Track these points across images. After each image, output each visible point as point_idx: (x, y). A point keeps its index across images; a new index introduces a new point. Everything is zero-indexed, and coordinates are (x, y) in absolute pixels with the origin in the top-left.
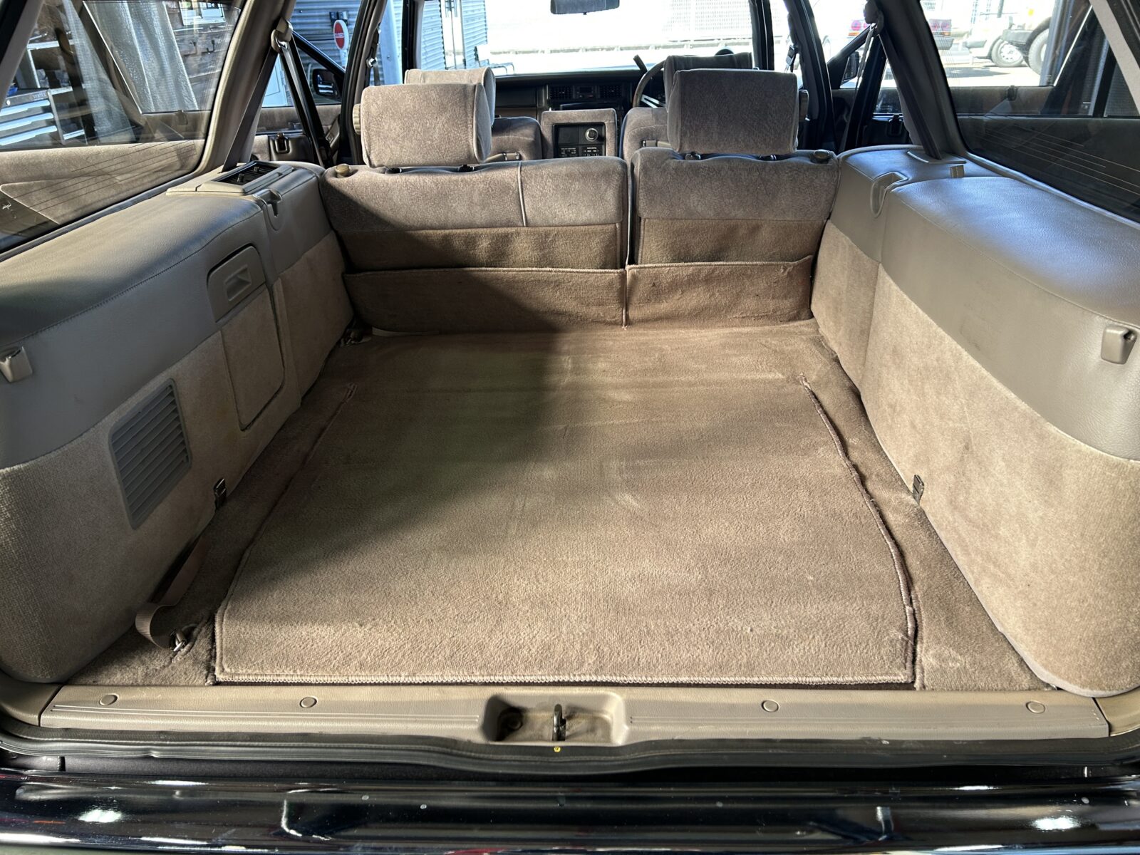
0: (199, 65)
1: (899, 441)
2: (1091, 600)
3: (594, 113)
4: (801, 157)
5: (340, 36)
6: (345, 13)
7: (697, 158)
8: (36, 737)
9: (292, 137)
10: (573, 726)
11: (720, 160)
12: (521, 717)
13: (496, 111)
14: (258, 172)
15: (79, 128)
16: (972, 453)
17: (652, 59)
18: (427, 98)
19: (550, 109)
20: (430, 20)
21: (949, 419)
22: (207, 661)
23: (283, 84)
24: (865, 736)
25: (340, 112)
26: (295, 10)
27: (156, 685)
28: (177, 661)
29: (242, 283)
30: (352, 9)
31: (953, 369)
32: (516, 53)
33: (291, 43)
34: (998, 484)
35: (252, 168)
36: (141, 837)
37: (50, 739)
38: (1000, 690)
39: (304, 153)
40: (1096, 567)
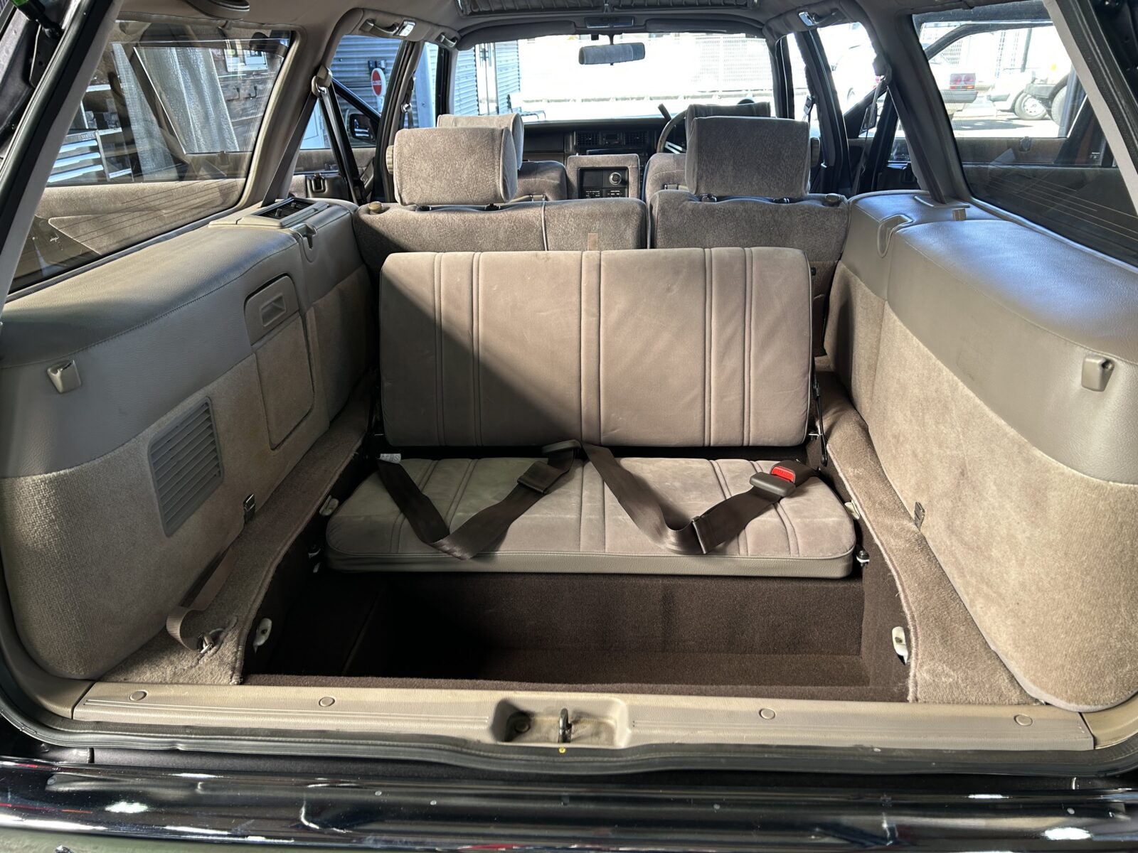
0: (243, 110)
1: (902, 470)
2: (1075, 616)
3: (618, 157)
4: (813, 201)
5: (378, 83)
6: (383, 62)
7: (713, 201)
8: (68, 729)
9: (328, 177)
10: (577, 730)
11: (734, 202)
12: (530, 720)
13: (523, 156)
14: (295, 207)
15: (125, 167)
16: (967, 479)
17: (676, 109)
18: (456, 141)
19: (577, 155)
20: (464, 69)
21: (947, 447)
22: (232, 662)
23: (321, 128)
24: (858, 744)
25: (374, 155)
26: (335, 59)
27: (183, 684)
28: (204, 662)
29: (276, 310)
30: (390, 58)
31: (950, 398)
32: (549, 102)
33: (330, 89)
34: (990, 507)
35: (290, 204)
36: (165, 826)
37: (82, 731)
38: (991, 704)
39: (339, 191)
40: (1079, 585)
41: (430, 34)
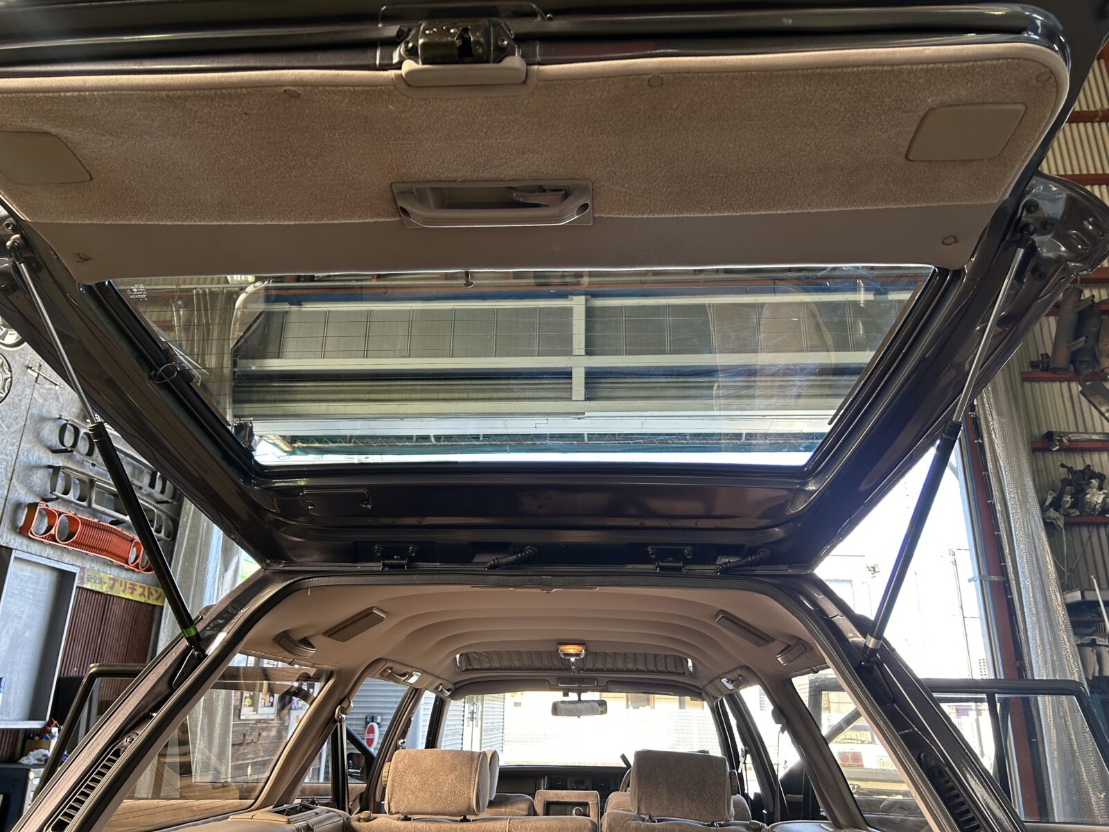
3: (580, 793)
4: (738, 827)
5: (371, 736)
6: (379, 717)
7: (654, 821)
19: (546, 790)
25: (364, 790)
30: (388, 714)
35: (296, 808)
41: (431, 684)
